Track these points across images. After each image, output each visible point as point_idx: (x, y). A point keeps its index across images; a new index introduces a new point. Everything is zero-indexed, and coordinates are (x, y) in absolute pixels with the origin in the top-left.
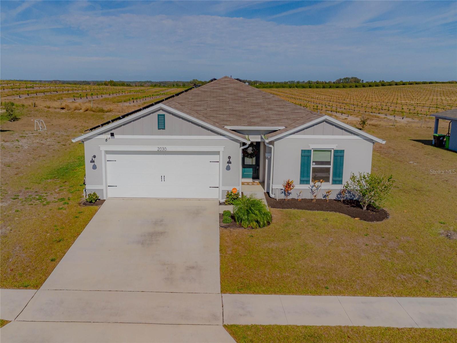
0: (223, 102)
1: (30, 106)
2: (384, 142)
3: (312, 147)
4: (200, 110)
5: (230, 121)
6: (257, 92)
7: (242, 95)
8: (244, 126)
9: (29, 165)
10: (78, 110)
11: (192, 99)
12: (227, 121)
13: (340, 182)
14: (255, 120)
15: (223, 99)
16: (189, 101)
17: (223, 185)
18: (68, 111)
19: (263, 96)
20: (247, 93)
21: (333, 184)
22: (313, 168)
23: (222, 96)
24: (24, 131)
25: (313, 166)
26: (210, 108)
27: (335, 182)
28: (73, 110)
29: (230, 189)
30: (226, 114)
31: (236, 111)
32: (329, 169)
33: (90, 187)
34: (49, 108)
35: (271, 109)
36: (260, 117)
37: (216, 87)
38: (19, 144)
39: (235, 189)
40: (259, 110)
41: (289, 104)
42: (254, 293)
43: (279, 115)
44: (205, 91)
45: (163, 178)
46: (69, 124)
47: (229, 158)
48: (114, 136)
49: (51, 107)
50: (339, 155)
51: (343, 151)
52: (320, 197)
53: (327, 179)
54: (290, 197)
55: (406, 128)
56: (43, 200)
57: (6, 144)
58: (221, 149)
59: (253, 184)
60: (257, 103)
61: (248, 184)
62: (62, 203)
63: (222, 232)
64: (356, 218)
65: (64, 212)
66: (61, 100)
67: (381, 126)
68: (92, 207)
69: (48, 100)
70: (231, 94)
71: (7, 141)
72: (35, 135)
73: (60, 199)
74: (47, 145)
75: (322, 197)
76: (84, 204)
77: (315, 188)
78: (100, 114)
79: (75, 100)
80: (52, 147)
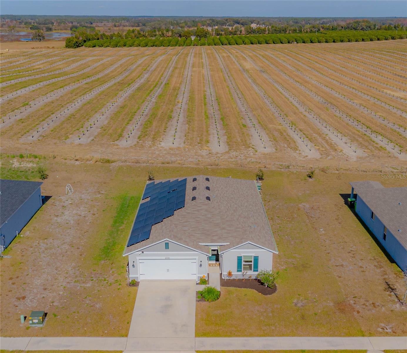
0: (198, 222)
1: (50, 157)
2: (277, 253)
3: (242, 255)
4: (186, 230)
5: (201, 239)
7: (209, 216)
8: (209, 243)
9: (83, 244)
10: (89, 161)
11: (181, 220)
13: (257, 271)
14: (215, 238)
15: (198, 220)
16: (180, 222)
17: (198, 274)
18: (81, 163)
19: (221, 217)
21: (253, 271)
22: (244, 265)
23: (199, 218)
25: (243, 263)
26: (192, 228)
27: (254, 271)
28: (85, 161)
29: (202, 276)
31: (205, 230)
32: (252, 264)
33: (132, 276)
35: (224, 229)
36: (218, 235)
37: (195, 208)
38: (67, 219)
39: (204, 276)
40: (218, 229)
42: (207, 337)
43: (228, 233)
44: (189, 213)
45: (168, 270)
46: (86, 181)
47: (201, 261)
49: (67, 158)
50: (256, 259)
51: (258, 257)
52: (246, 277)
53: (251, 269)
54: (232, 278)
55: (347, 172)
56: (107, 281)
57: (59, 220)
58: (197, 258)
59: (215, 266)
60: (217, 223)
61: (213, 266)
62: (118, 284)
63: (197, 304)
64: (260, 293)
65: (121, 291)
66: (68, 139)
67: (328, 171)
68: (134, 288)
69: (58, 142)
70: (203, 215)
71: (57, 216)
72: (70, 203)
73: (115, 281)
74: (83, 216)
75: (248, 278)
76: (130, 285)
77: (245, 273)
78: (107, 164)
79: (80, 139)
80: (87, 218)
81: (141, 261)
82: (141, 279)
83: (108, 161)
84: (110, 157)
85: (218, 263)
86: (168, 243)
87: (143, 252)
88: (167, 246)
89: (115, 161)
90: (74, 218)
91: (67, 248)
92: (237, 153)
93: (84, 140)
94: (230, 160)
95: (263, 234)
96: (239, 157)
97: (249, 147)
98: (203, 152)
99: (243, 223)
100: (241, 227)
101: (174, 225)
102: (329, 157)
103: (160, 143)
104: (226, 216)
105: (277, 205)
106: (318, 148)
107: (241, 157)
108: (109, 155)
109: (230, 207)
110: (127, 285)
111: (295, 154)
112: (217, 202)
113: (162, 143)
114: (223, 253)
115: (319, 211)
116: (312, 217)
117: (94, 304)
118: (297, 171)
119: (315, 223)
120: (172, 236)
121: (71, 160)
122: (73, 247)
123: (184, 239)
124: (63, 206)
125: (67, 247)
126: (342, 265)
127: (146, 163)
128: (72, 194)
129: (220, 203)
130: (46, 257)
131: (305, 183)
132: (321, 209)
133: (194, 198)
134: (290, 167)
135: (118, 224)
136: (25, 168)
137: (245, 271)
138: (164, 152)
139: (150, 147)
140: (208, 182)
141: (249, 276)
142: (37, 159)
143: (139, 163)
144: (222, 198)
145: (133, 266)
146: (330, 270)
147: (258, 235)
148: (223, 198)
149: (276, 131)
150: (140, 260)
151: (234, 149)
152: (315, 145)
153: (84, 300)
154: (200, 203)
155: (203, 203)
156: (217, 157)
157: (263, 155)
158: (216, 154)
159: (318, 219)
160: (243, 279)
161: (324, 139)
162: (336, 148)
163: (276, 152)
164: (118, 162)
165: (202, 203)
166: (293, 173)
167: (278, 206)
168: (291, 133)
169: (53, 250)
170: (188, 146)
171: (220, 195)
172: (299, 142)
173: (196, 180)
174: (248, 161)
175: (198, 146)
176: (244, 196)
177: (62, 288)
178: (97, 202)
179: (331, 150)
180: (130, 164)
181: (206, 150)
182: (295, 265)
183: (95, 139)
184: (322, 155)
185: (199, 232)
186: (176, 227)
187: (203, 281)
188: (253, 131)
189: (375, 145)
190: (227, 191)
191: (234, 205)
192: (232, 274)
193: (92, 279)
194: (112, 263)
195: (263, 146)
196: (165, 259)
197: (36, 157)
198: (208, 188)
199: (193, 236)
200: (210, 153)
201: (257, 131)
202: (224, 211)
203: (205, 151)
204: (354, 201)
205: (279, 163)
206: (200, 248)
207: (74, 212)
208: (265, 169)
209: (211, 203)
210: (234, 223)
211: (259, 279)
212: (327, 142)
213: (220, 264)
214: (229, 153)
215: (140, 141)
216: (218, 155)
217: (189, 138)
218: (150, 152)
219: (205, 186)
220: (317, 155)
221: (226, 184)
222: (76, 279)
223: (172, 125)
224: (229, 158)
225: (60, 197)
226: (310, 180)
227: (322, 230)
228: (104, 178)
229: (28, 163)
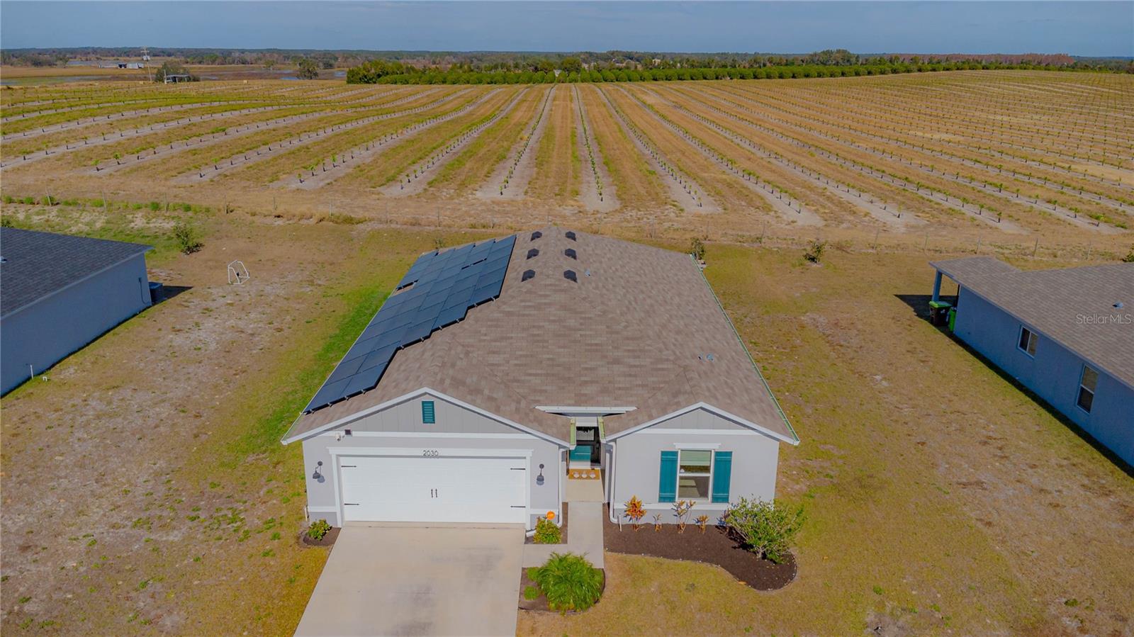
0: (538, 341)
1: (219, 210)
2: (797, 443)
3: (678, 447)
4: (498, 365)
5: (546, 391)
6: (599, 316)
7: (572, 322)
8: (569, 405)
9: (218, 403)
10: (306, 219)
11: (486, 335)
12: (541, 391)
13: (726, 500)
14: (588, 390)
15: (538, 335)
16: (480, 341)
17: (532, 507)
18: (288, 222)
19: (608, 327)
20: (581, 318)
21: (713, 502)
22: (682, 478)
23: (539, 327)
24: (209, 288)
25: (680, 473)
26: (516, 359)
27: (715, 500)
28: (296, 219)
29: (543, 512)
30: (541, 375)
31: (559, 366)
32: (708, 478)
33: (316, 509)
34: (254, 214)
35: (617, 361)
36: (597, 382)
37: (530, 301)
38: (202, 338)
39: (552, 513)
40: (599, 363)
41: (650, 348)
43: (630, 375)
44: (509, 314)
45: (434, 493)
46: (289, 258)
47: (542, 466)
48: (350, 434)
49: (257, 213)
50: (724, 460)
51: (730, 453)
52: (690, 520)
53: (704, 494)
54: (643, 521)
55: (896, 252)
56: (239, 523)
57: (178, 340)
58: (528, 453)
59: (588, 478)
60: (596, 345)
61: (581, 478)
62: (270, 534)
63: (520, 621)
64: (741, 580)
65: (272, 563)
66: (276, 182)
67: (852, 249)
68: (318, 550)
69: (252, 185)
70: (554, 321)
71: (179, 331)
72: (229, 302)
73: (266, 523)
74: (250, 332)
75: (694, 522)
76: (305, 540)
77: (684, 507)
78: (346, 227)
79: (301, 182)
80: (257, 338)
81: (343, 461)
82: (347, 518)
83: (349, 221)
84: (359, 214)
85: (598, 468)
86: (433, 403)
87: (348, 432)
88: (428, 413)
89: (366, 220)
90: (223, 336)
91: (163, 416)
92: (639, 213)
93: (310, 183)
94: (625, 224)
95: (739, 381)
96: (645, 219)
97: (666, 203)
98: (565, 209)
99: (675, 345)
100: (672, 358)
101: (460, 348)
102: (844, 225)
103: (474, 192)
104: (624, 324)
105: (745, 317)
106: (814, 208)
107: (648, 219)
108: (356, 210)
109: (633, 303)
110: (298, 538)
111: (767, 218)
112: (597, 288)
113: (477, 192)
114: (615, 440)
115: (857, 333)
116: (841, 346)
117: (159, 612)
118: (778, 248)
119: (853, 361)
120: (448, 382)
121: (265, 216)
122: (183, 411)
123: (486, 392)
124: (207, 309)
125: (165, 411)
126: (979, 483)
127: (436, 226)
128: (243, 284)
129: (604, 291)
130: (85, 440)
131: (802, 273)
132: (860, 327)
133: (529, 275)
134: (763, 240)
135: (331, 355)
136: (157, 230)
137: (687, 500)
138: (480, 209)
139: (452, 198)
140: (573, 241)
141: (698, 516)
142: (190, 214)
143: (420, 224)
144: (609, 279)
145: (317, 476)
146: (948, 497)
147: (726, 382)
148: (613, 279)
149: (718, 182)
150: (341, 458)
151: (632, 206)
152: (807, 204)
153: (133, 594)
154: (546, 285)
155: (556, 285)
156: (595, 219)
157: (697, 218)
158: (593, 214)
159: (859, 350)
160: (678, 526)
161: (822, 194)
162: (854, 209)
163: (725, 213)
164: (373, 222)
165: (551, 285)
166: (770, 251)
167: (748, 319)
168: (751, 185)
169: (120, 420)
170: (532, 199)
171: (605, 272)
172: (772, 199)
173: (538, 237)
174: (666, 227)
175: (556, 200)
176: (670, 283)
177: (83, 545)
178: (299, 303)
179: (844, 213)
180: (399, 226)
181: (572, 206)
182: (835, 481)
183: (334, 183)
184: (826, 220)
185: (540, 372)
186: (467, 353)
187: (547, 532)
188: (670, 180)
189: (936, 206)
190: (622, 267)
191: (644, 299)
192: (643, 508)
193: (194, 514)
194: (278, 463)
195: (696, 202)
196: (425, 456)
197: (188, 209)
198: (571, 254)
199: (518, 381)
200: (580, 212)
201: (678, 180)
202: (618, 312)
203: (570, 207)
204: (947, 309)
205: (734, 232)
206: (539, 422)
207: (232, 322)
208: (707, 242)
209: (580, 288)
210: (649, 345)
211: (731, 528)
212: (828, 198)
213: (603, 471)
214: (623, 213)
215: (431, 189)
216: (599, 215)
217: (537, 187)
218: (448, 207)
219: (564, 249)
220: (817, 221)
221: (621, 253)
222: (144, 516)
223: (504, 168)
224: (622, 222)
225: (209, 290)
226: (814, 265)
227: (878, 377)
228: (332, 254)
229: (167, 221)
